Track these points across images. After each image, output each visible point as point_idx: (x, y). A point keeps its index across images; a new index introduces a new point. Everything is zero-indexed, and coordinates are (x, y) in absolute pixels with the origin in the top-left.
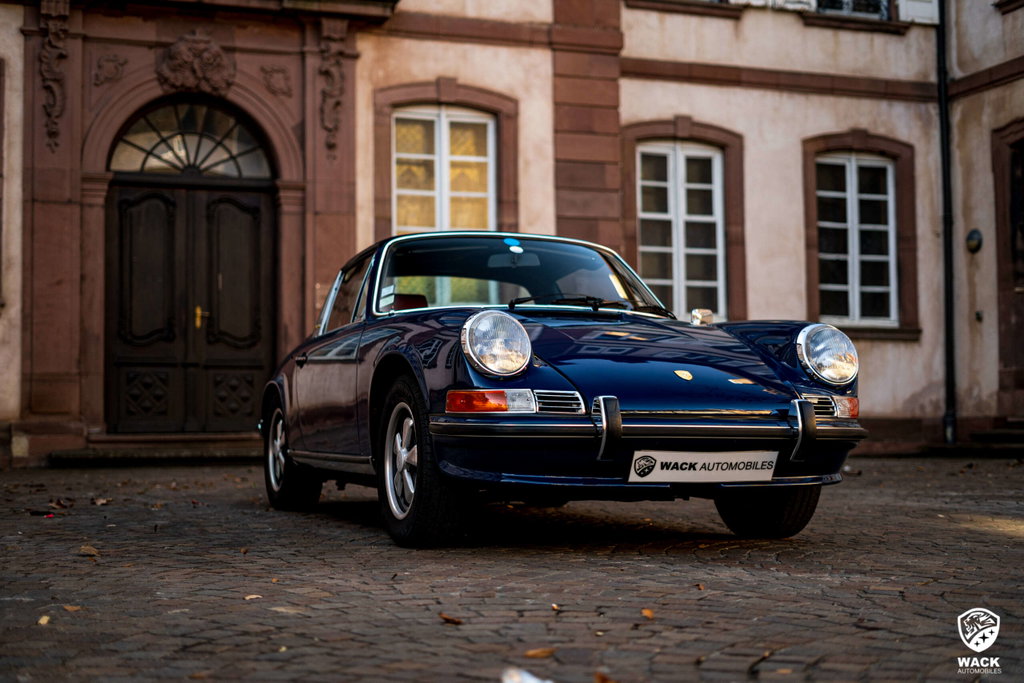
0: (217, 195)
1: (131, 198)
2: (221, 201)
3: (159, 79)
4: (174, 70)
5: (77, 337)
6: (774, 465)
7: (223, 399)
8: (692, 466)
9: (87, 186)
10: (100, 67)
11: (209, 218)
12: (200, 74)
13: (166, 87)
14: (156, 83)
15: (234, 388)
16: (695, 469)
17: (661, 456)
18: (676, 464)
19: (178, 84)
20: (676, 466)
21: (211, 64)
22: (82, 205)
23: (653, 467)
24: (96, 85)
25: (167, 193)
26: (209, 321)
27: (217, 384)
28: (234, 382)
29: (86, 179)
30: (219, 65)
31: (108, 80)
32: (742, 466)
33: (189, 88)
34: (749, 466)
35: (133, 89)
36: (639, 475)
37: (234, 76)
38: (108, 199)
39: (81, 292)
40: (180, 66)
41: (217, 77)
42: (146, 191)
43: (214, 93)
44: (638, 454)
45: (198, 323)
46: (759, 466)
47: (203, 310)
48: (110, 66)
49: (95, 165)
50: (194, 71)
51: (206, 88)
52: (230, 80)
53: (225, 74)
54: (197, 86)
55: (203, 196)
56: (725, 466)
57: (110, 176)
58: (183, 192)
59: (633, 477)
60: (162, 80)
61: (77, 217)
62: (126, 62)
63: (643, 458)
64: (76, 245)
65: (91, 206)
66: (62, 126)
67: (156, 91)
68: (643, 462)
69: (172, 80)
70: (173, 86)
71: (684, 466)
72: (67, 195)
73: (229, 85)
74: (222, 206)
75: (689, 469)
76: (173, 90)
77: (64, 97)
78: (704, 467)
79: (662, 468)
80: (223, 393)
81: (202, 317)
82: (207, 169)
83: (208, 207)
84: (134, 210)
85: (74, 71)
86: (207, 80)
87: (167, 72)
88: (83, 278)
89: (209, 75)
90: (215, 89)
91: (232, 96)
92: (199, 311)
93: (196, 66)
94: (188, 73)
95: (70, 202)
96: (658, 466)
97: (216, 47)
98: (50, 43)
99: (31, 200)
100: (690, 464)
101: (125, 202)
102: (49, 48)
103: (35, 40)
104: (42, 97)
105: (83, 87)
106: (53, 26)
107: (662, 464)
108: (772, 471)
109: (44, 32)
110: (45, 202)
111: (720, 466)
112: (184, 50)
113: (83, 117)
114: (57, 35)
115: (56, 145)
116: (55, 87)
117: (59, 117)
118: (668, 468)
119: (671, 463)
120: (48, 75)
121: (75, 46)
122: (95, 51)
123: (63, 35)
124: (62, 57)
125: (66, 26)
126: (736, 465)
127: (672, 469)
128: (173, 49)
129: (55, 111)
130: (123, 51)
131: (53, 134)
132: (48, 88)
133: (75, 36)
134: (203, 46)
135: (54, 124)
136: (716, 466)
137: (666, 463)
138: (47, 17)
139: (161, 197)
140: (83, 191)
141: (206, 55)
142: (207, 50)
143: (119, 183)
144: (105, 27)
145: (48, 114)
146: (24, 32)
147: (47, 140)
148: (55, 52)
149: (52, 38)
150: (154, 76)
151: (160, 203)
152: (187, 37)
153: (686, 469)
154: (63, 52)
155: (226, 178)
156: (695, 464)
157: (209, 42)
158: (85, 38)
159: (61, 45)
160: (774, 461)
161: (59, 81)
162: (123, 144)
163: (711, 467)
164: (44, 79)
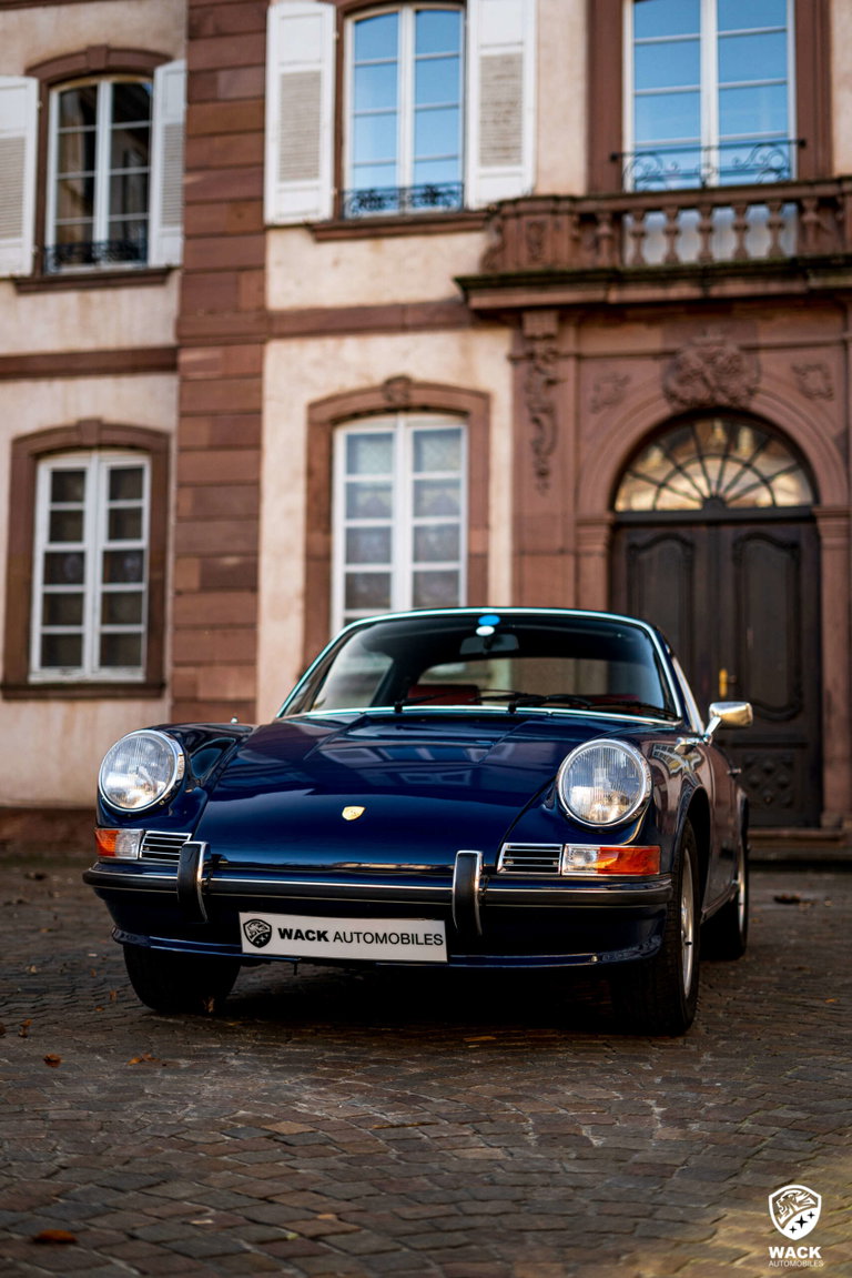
0: (746, 529)
1: (640, 540)
2: (750, 537)
3: (665, 396)
4: (682, 381)
6: (444, 939)
7: (754, 785)
8: (322, 936)
9: (584, 531)
10: (597, 388)
11: (738, 559)
12: (713, 383)
13: (675, 404)
14: (663, 401)
15: (768, 772)
16: (326, 940)
17: (278, 921)
18: (299, 931)
19: (688, 398)
20: (299, 935)
21: (726, 370)
22: (577, 556)
23: (270, 934)
24: (594, 410)
25: (683, 532)
26: (736, 687)
27: (748, 765)
28: (769, 764)
29: (582, 523)
30: (737, 371)
31: (606, 403)
32: (394, 939)
33: (702, 403)
34: (404, 939)
35: (638, 409)
36: (254, 943)
37: (757, 381)
38: (612, 546)
40: (689, 376)
41: (735, 385)
42: (659, 531)
43: (735, 405)
44: (244, 917)
45: (723, 690)
46: (421, 940)
47: (729, 674)
48: (608, 387)
49: (595, 504)
50: (705, 381)
51: (722, 399)
52: (753, 386)
53: (745, 379)
54: (713, 399)
55: (729, 533)
56: (369, 938)
57: (608, 517)
58: (704, 529)
59: (248, 947)
60: (671, 396)
61: (571, 569)
62: (626, 380)
63: (254, 921)
65: (589, 554)
66: (553, 462)
67: (663, 410)
68: (254, 928)
69: (680, 395)
70: (682, 401)
71: (311, 935)
72: (558, 542)
73: (752, 392)
74: (752, 545)
75: (319, 940)
76: (682, 408)
77: (555, 428)
78: (337, 936)
79: (282, 937)
80: (755, 778)
81: (728, 684)
82: (737, 497)
83: (734, 545)
84: (644, 556)
85: (565, 397)
86: (724, 390)
87: (674, 386)
89: (724, 383)
90: (734, 399)
91: (758, 405)
92: (723, 676)
93: (708, 374)
94: (699, 384)
95: (562, 552)
96: (275, 935)
97: (732, 348)
98: (538, 369)
99: (520, 553)
100: (318, 932)
101: (633, 548)
102: (536, 375)
103: (524, 367)
104: (530, 432)
105: (578, 416)
106: (540, 348)
107: (280, 930)
108: (443, 948)
109: (531, 356)
110: (536, 553)
111: (361, 936)
112: (692, 357)
113: (577, 450)
114: (545, 359)
115: (546, 486)
116: (544, 418)
117: (550, 451)
118: (290, 937)
119: (291, 930)
120: (536, 406)
121: (566, 369)
122: (592, 371)
123: (550, 357)
124: (551, 383)
125: (554, 346)
126: (385, 938)
127: (296, 938)
128: (681, 357)
129: (545, 447)
130: (623, 368)
131: (543, 474)
132: (536, 421)
133: (566, 356)
134: (715, 349)
135: (544, 462)
136: (355, 936)
137: (285, 930)
138: (533, 339)
139: (676, 538)
140: (578, 539)
141: (720, 359)
142: (720, 353)
143: (623, 525)
144: (602, 341)
145: (537, 451)
146: (513, 359)
147: (536, 481)
148: (542, 378)
149: (539, 362)
150: (658, 391)
151: (676, 546)
152: (698, 340)
153: (314, 938)
154: (551, 377)
155: (755, 508)
156: (325, 932)
157: (722, 344)
158: (579, 357)
159: (550, 368)
160: (443, 933)
161: (549, 410)
162: (629, 477)
163: (348, 939)
164: (532, 410)
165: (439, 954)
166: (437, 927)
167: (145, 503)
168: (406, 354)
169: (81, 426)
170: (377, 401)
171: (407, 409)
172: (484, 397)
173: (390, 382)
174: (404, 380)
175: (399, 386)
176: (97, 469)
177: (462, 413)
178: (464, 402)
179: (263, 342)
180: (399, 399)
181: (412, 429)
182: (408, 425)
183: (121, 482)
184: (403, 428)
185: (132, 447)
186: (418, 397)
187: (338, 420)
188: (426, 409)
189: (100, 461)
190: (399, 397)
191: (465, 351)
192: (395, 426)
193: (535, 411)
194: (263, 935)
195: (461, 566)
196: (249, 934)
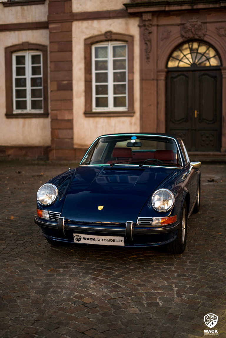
0: (202, 72)
1: (174, 76)
2: (203, 75)
3: (181, 36)
4: (185, 33)
5: (156, 122)
7: (203, 141)
9: (159, 74)
10: (163, 34)
11: (200, 81)
12: (194, 33)
13: (184, 38)
14: (180, 38)
15: (207, 137)
17: (83, 236)
18: (88, 238)
19: (187, 37)
20: (88, 239)
21: (198, 29)
22: (157, 80)
23: (81, 238)
24: (162, 40)
25: (185, 73)
26: (199, 115)
27: (202, 136)
28: (207, 135)
29: (158, 72)
30: (200, 29)
31: (165, 38)
32: (111, 240)
33: (191, 38)
34: (114, 241)
35: (173, 40)
36: (77, 240)
38: (166, 77)
39: (157, 107)
40: (187, 31)
41: (200, 33)
42: (179, 73)
43: (200, 39)
44: (74, 235)
45: (196, 116)
46: (118, 241)
47: (197, 112)
48: (166, 34)
49: (162, 67)
50: (192, 32)
51: (197, 37)
52: (205, 33)
53: (203, 32)
54: (194, 37)
55: (198, 73)
56: (105, 240)
57: (166, 70)
58: (191, 72)
59: (76, 241)
60: (183, 36)
61: (155, 84)
62: (171, 32)
63: (77, 236)
64: (155, 93)
65: (160, 80)
66: (151, 55)
67: (181, 40)
68: (77, 237)
69: (185, 36)
70: (186, 38)
71: (91, 239)
72: (152, 77)
73: (205, 35)
74: (204, 76)
76: (186, 39)
77: (151, 46)
78: (97, 240)
79: (84, 239)
80: (204, 139)
81: (197, 114)
82: (200, 64)
83: (199, 77)
84: (175, 80)
85: (154, 37)
86: (197, 35)
87: (183, 34)
88: (158, 103)
89: (197, 33)
90: (200, 37)
91: (206, 39)
92: (196, 112)
93: (193, 30)
94: (190, 33)
95: (153, 79)
97: (199, 23)
98: (146, 29)
99: (142, 80)
100: (93, 239)
101: (172, 77)
102: (146, 30)
103: (143, 28)
104: (145, 47)
105: (157, 42)
106: (147, 23)
107: (83, 238)
108: (124, 243)
109: (145, 25)
110: (146, 80)
111: (103, 240)
112: (188, 25)
113: (157, 51)
114: (148, 26)
115: (149, 61)
116: (148, 42)
117: (149, 52)
118: (86, 239)
119: (86, 238)
120: (146, 39)
121: (154, 29)
122: (161, 29)
123: (150, 26)
124: (150, 33)
125: (151, 23)
126: (109, 240)
127: (87, 240)
128: (185, 25)
129: (149, 51)
130: (169, 28)
131: (148, 58)
132: (146, 43)
133: (154, 25)
134: (195, 23)
135: (149, 55)
136: (102, 240)
137: (85, 238)
138: (145, 21)
139: (184, 75)
140: (157, 75)
141: (196, 26)
142: (196, 24)
143: (170, 72)
144: (164, 21)
145: (146, 52)
146: (140, 26)
147: (146, 60)
148: (148, 32)
149: (147, 27)
150: (180, 35)
151: (184, 77)
152: (190, 21)
153: (92, 240)
154: (150, 31)
155: (205, 67)
156: (95, 239)
157: (197, 21)
158: (158, 26)
159: (150, 29)
160: (123, 240)
161: (150, 41)
162: (171, 59)
163: (100, 240)
164: (145, 41)
165: (122, 244)
166: (122, 238)
167: (41, 65)
168: (111, 25)
169: (23, 44)
170: (103, 38)
171: (111, 40)
172: (132, 37)
173: (106, 33)
174: (110, 32)
175: (109, 34)
176: (28, 56)
177: (126, 41)
178: (127, 38)
179: (72, 22)
180: (109, 38)
181: (112, 45)
182: (111, 44)
183: (35, 59)
184: (110, 46)
185: (37, 50)
186: (114, 37)
187: (93, 43)
188: (116, 40)
189: (29, 53)
190: (109, 37)
191: (127, 24)
192: (108, 44)
193: (146, 40)
194: (79, 239)
195: (126, 83)
196: (76, 238)
